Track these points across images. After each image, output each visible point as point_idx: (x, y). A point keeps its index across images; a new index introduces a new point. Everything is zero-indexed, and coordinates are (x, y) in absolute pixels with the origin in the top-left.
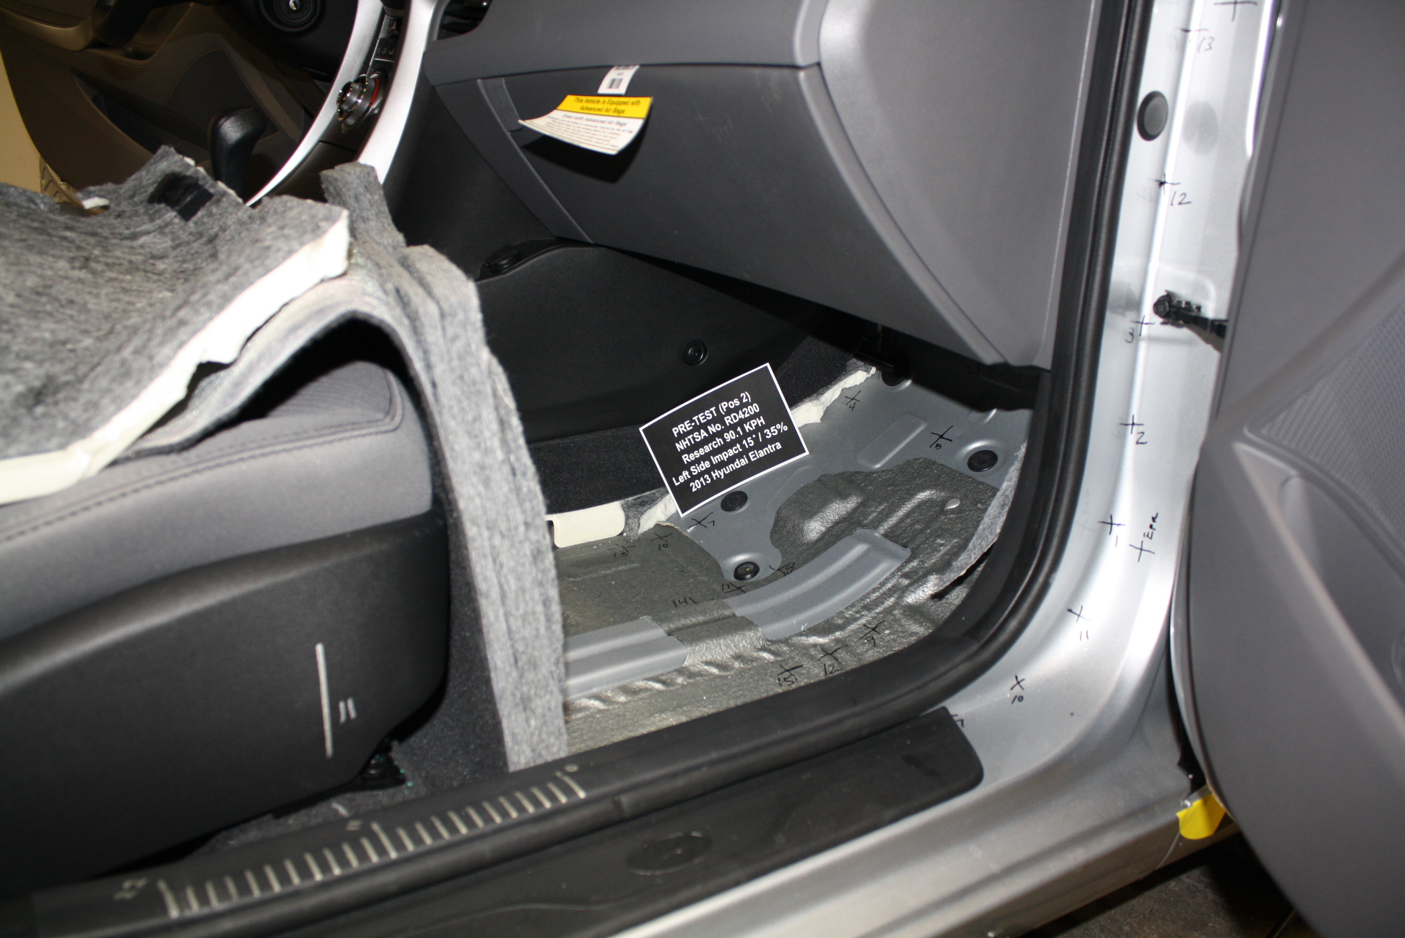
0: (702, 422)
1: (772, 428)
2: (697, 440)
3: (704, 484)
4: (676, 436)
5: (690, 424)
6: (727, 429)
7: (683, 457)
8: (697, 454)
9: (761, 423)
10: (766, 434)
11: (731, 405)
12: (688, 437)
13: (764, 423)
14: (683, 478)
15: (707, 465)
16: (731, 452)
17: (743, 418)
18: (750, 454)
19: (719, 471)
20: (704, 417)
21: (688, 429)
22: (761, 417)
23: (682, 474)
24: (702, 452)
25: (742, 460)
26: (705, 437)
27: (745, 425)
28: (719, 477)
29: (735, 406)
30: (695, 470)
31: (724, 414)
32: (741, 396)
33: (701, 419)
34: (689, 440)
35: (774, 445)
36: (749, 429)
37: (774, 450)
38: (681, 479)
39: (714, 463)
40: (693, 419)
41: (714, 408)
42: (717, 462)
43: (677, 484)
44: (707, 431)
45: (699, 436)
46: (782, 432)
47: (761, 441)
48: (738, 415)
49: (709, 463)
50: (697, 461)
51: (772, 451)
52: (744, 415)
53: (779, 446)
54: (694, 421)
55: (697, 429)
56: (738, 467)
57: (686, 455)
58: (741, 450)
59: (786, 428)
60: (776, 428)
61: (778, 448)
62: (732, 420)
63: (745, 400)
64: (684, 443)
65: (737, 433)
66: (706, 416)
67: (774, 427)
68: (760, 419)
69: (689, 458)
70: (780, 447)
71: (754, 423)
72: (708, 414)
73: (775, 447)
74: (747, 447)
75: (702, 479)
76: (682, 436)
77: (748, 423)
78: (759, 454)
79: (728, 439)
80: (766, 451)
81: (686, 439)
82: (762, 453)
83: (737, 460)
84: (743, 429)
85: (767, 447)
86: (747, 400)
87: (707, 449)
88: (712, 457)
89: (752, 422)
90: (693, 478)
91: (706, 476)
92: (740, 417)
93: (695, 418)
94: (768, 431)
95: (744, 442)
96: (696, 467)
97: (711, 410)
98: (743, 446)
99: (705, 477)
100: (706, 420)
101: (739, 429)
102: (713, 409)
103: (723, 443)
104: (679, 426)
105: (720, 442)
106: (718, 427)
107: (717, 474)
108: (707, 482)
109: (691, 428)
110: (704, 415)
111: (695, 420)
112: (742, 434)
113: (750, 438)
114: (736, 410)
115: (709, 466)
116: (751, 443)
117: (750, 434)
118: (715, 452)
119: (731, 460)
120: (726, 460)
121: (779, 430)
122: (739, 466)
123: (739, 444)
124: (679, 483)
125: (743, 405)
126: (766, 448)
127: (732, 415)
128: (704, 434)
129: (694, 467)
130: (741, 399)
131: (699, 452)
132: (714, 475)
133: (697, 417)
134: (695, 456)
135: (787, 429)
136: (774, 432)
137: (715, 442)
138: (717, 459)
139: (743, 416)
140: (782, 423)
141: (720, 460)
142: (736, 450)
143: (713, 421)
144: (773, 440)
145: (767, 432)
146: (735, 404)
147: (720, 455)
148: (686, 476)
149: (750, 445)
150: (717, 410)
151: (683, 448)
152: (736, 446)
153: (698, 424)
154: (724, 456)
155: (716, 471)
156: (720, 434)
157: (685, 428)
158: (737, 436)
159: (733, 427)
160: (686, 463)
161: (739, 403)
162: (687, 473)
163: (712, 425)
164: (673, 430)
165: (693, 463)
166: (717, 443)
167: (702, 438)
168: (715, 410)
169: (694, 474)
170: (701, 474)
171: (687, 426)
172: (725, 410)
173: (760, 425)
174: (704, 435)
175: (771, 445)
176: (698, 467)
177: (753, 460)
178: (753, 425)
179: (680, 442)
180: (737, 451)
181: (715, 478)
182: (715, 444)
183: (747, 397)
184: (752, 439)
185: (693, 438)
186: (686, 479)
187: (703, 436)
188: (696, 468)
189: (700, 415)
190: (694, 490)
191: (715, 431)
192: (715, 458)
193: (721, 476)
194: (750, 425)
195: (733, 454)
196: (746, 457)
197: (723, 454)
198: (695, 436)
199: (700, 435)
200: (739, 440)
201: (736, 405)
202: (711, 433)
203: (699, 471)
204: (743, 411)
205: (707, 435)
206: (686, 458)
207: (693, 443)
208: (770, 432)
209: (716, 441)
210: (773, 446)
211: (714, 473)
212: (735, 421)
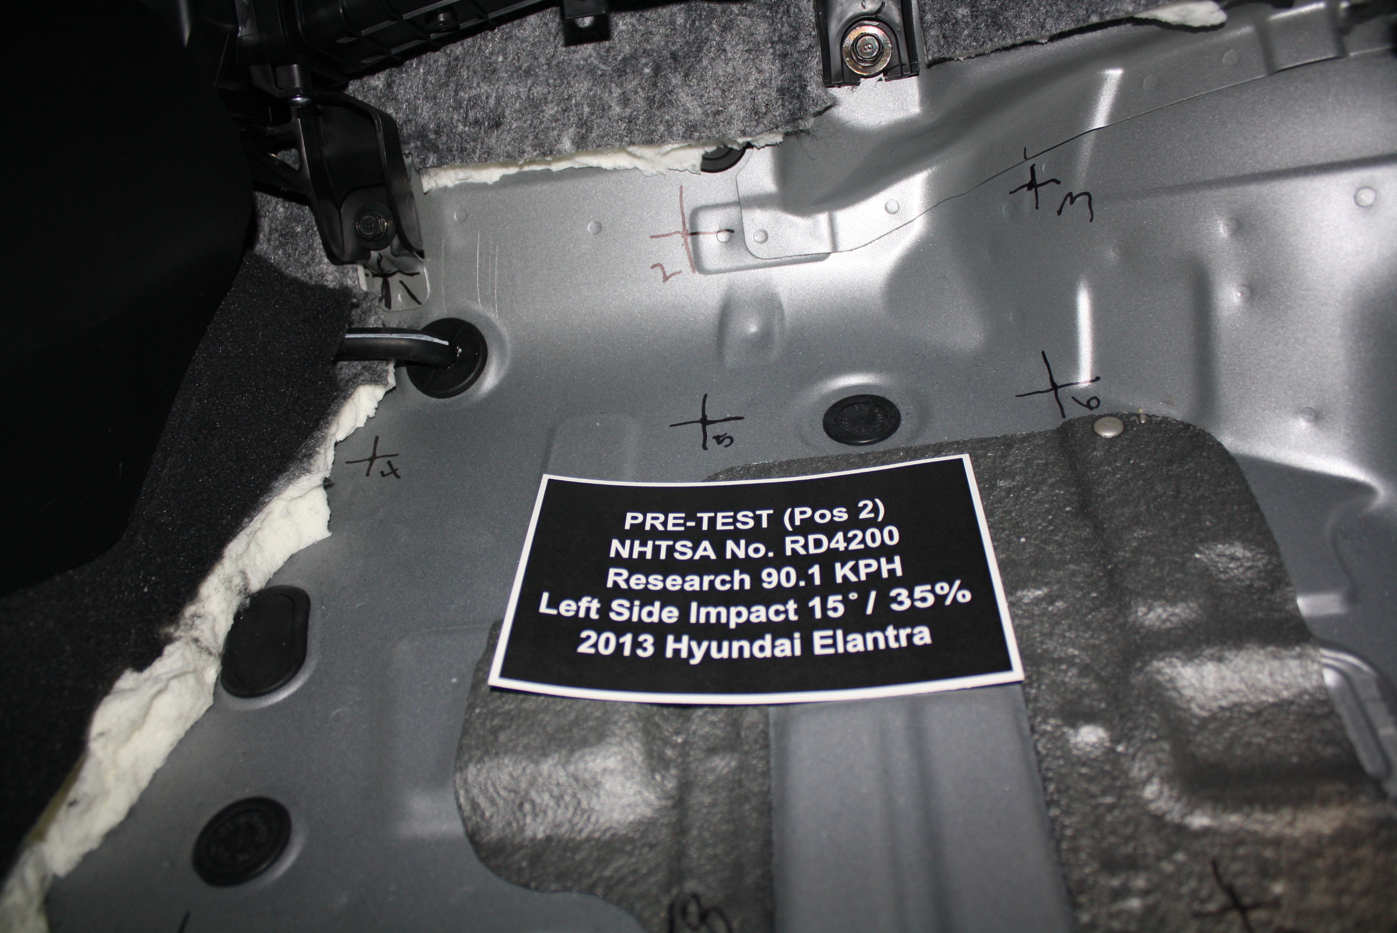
0: (719, 527)
1: (918, 591)
2: (677, 556)
3: (627, 652)
4: (627, 527)
5: (682, 521)
6: (779, 562)
7: (612, 571)
8: (656, 582)
9: (892, 572)
10: (894, 600)
11: (823, 516)
12: (657, 543)
13: (899, 573)
14: (574, 606)
15: (671, 615)
16: (759, 614)
17: (842, 549)
18: (817, 635)
19: (694, 644)
20: (731, 520)
21: (670, 528)
22: (897, 559)
23: (577, 600)
24: (673, 583)
25: (787, 642)
26: (705, 558)
27: (838, 565)
28: (684, 654)
29: (832, 519)
30: (620, 610)
31: (790, 528)
32: (861, 504)
33: (720, 520)
34: (656, 550)
35: (908, 631)
36: (845, 577)
37: (904, 643)
38: (567, 608)
39: (693, 620)
40: (699, 515)
41: (771, 512)
42: (702, 620)
43: (543, 609)
44: (719, 549)
45: (690, 553)
46: (948, 602)
47: (869, 611)
48: (830, 541)
49: (676, 612)
50: (646, 597)
51: (893, 645)
52: (848, 545)
53: (923, 636)
54: (700, 521)
55: (695, 536)
56: (758, 654)
57: (625, 573)
58: (793, 617)
59: (965, 597)
60: (933, 591)
61: (917, 641)
62: (805, 547)
63: (864, 515)
64: (637, 548)
65: (803, 574)
66: (736, 520)
67: (928, 587)
68: (890, 561)
69: (627, 581)
70: (928, 640)
71: (868, 566)
72: (745, 520)
73: (910, 637)
74: (818, 615)
75: (627, 639)
76: (639, 533)
77: (851, 564)
78: (845, 642)
79: (770, 583)
80: (875, 640)
81: (650, 543)
82: (856, 643)
83: (768, 637)
84: (828, 573)
85: (883, 630)
86: (872, 515)
87: (693, 583)
88: (694, 605)
89: (862, 563)
90: (603, 624)
91: (648, 640)
92: (833, 545)
93: (705, 516)
94: (904, 593)
95: (816, 602)
96: (632, 605)
97: (758, 512)
98: (804, 611)
99: (641, 638)
100: (732, 527)
101: (815, 570)
102: (764, 514)
103: (747, 586)
104: (649, 516)
105: (742, 582)
106: (757, 550)
107: (683, 646)
108: (640, 652)
109: (682, 529)
110: (734, 518)
111: (701, 518)
112: (817, 581)
113: (840, 597)
114: (830, 529)
115: (674, 620)
116: (835, 609)
117: (846, 586)
118: (709, 597)
119: (751, 632)
120: (732, 625)
121: (940, 599)
122: (768, 653)
123: (795, 602)
124: (554, 612)
125: (854, 522)
126: (879, 635)
127: (811, 538)
128: (706, 549)
129: (627, 604)
130: (854, 511)
131: (664, 581)
132: (671, 645)
133: (712, 514)
134: (648, 583)
135: (968, 596)
136: (924, 599)
137: (728, 578)
138: (708, 614)
139: (842, 546)
140: (957, 583)
141: (713, 620)
142: (777, 613)
143: (751, 536)
144: (912, 617)
145: (899, 594)
146: (833, 516)
147: (723, 610)
148: (588, 610)
149: (831, 614)
150: (776, 520)
151: (625, 554)
152: (784, 603)
153: (705, 527)
154: (734, 616)
155: (685, 638)
156: (752, 567)
157: (665, 524)
158: (802, 584)
159: (801, 563)
160: (610, 584)
161: (845, 517)
162: (595, 605)
163: (743, 542)
164: (629, 515)
165: (630, 595)
166: (732, 582)
167: (697, 557)
168: (769, 515)
169: (613, 616)
170: (638, 628)
171: (671, 521)
172: (797, 523)
173: (885, 575)
174: (705, 553)
175: (897, 628)
176: (636, 610)
177: (818, 651)
178: (863, 572)
179: (628, 543)
180: (782, 617)
181: (669, 654)
182: (723, 582)
183: (875, 510)
184: (845, 601)
185: (671, 550)
186: (582, 614)
187: (700, 553)
188: (631, 609)
189: (720, 515)
190: (584, 648)
191: (741, 554)
192: (703, 611)
193: (691, 654)
194: (855, 570)
195: (763, 619)
196: (802, 638)
197: (733, 610)
198: (678, 546)
199: (695, 549)
200: (802, 595)
201: (836, 519)
202: (729, 556)
203: (635, 618)
204: (850, 534)
205: (713, 556)
206: (615, 577)
207: (663, 556)
208: (911, 596)
209: (732, 576)
210: (904, 633)
211: (678, 640)
212: (812, 550)
